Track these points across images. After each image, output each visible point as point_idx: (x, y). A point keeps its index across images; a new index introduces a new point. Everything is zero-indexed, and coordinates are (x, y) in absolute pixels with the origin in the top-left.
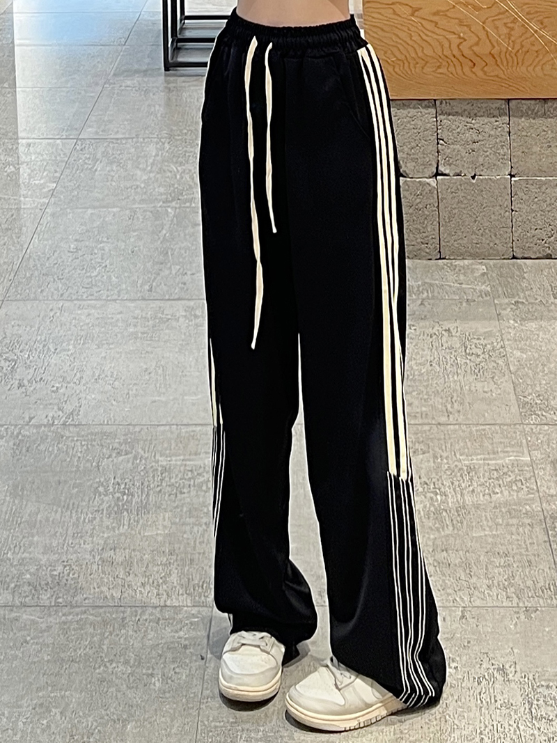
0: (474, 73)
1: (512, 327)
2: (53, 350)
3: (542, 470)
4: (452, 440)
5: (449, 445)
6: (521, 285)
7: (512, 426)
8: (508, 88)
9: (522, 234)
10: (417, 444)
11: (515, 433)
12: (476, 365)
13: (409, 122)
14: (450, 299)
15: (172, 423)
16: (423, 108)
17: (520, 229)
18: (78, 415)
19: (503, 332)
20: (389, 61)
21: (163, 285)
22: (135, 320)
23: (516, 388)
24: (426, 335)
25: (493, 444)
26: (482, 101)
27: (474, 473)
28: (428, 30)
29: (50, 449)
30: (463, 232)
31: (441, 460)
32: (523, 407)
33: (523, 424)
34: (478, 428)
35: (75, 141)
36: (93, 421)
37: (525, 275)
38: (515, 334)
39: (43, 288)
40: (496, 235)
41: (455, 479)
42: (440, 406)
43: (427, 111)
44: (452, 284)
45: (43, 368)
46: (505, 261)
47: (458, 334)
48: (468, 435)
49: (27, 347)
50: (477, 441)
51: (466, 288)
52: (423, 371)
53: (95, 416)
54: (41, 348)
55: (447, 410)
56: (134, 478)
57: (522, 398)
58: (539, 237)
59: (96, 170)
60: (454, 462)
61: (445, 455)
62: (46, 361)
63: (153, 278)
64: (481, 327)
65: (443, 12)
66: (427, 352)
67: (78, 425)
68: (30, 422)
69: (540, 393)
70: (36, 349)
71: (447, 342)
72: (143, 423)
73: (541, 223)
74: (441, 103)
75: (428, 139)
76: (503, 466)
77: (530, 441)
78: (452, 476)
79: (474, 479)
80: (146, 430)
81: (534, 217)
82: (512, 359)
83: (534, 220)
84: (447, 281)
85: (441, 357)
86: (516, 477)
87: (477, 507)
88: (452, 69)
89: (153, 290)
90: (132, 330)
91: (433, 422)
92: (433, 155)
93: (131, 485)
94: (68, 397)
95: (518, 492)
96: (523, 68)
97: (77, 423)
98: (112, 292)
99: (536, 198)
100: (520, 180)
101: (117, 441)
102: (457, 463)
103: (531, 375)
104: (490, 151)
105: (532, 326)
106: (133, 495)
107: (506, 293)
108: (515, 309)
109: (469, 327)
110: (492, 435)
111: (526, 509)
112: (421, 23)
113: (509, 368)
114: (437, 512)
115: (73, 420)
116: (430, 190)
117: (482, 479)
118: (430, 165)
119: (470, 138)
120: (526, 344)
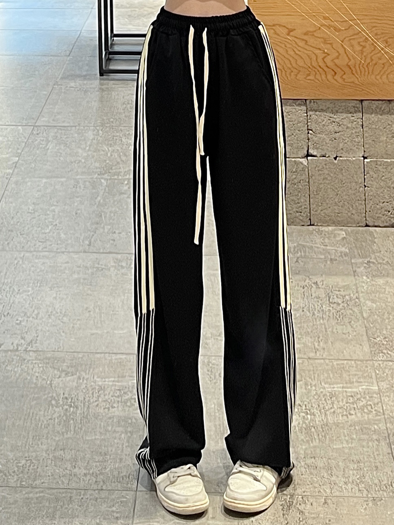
0: (335, 80)
1: (366, 282)
2: (17, 291)
3: (387, 397)
4: (318, 372)
5: (316, 376)
6: (371, 248)
7: (364, 362)
8: (361, 91)
9: (373, 206)
11: (367, 367)
12: (337, 312)
14: (318, 258)
15: (106, 352)
16: (297, 106)
17: (371, 202)
18: (36, 343)
19: (358, 286)
21: (98, 240)
22: (78, 269)
23: (368, 331)
24: (299, 286)
25: (349, 375)
26: (342, 101)
27: (334, 398)
28: (300, 47)
29: (16, 369)
30: (327, 204)
31: (311, 387)
32: (373, 347)
33: (373, 360)
34: (338, 362)
35: (32, 127)
36: (47, 348)
37: (376, 240)
38: (367, 288)
39: (8, 242)
40: (352, 207)
41: (320, 402)
42: (310, 344)
43: (300, 108)
44: (319, 246)
45: (10, 305)
46: (360, 228)
47: (323, 287)
48: (331, 368)
50: (338, 373)
51: (328, 249)
52: (298, 316)
53: (49, 344)
54: (8, 289)
55: (315, 347)
56: (78, 394)
57: (373, 339)
58: (386, 209)
59: (48, 149)
60: (320, 389)
61: (314, 383)
62: (11, 299)
63: (91, 236)
64: (340, 281)
65: (311, 32)
66: (300, 300)
67: (36, 351)
69: (386, 336)
70: (4, 290)
71: (315, 292)
72: (85, 351)
73: (387, 197)
74: (310, 102)
75: (301, 129)
76: (357, 393)
77: (378, 374)
78: (318, 400)
79: (335, 402)
80: (87, 357)
81: (382, 193)
82: (365, 308)
83: (382, 195)
84: (316, 244)
85: (310, 304)
86: (367, 402)
87: (337, 425)
88: (318, 76)
89: (92, 245)
90: (76, 276)
91: (305, 357)
92: (304, 141)
93: (76, 400)
94: (28, 329)
95: (369, 414)
96: (373, 77)
97: (35, 350)
98: (61, 246)
99: (383, 176)
100: (371, 161)
101: (65, 364)
102: (322, 390)
103: (379, 321)
104: (348, 139)
105: (381, 281)
106: (77, 408)
107: (360, 254)
108: (368, 268)
109: (332, 281)
110: (349, 368)
111: (374, 428)
112: (295, 41)
113: (362, 315)
114: (308, 428)
115: (32, 347)
116: (303, 168)
117: (341, 403)
118: (303, 148)
119: (333, 129)
120: (376, 296)
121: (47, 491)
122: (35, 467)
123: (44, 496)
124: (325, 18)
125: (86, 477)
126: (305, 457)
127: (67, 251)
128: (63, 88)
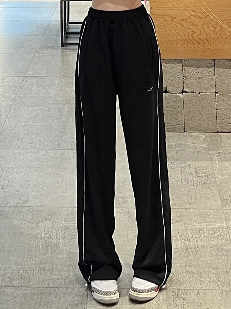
0: (199, 47)
1: (218, 164)
2: (16, 172)
4: (192, 216)
5: (191, 218)
6: (221, 145)
7: (218, 210)
8: (214, 54)
9: (221, 121)
10: (177, 218)
11: (220, 213)
12: (202, 181)
13: (170, 69)
14: (190, 151)
15: (69, 206)
17: (220, 118)
18: (28, 202)
19: (213, 166)
20: (162, 42)
21: (63, 143)
22: (51, 159)
23: (220, 192)
24: (179, 167)
25: (210, 218)
26: (202, 60)
27: (202, 231)
28: (179, 28)
29: (16, 217)
30: (195, 119)
31: (188, 225)
32: (223, 201)
33: (223, 209)
34: (203, 211)
35: (23, 77)
36: (34, 205)
37: (223, 140)
38: (219, 168)
39: (11, 144)
40: (209, 121)
42: (186, 201)
43: (178, 64)
44: (190, 144)
45: (12, 180)
46: (214, 133)
47: (193, 167)
48: (199, 214)
49: (5, 170)
50: (203, 217)
51: (196, 146)
52: (178, 184)
53: (35, 203)
54: (11, 171)
56: (53, 231)
57: (223, 197)
58: (228, 122)
59: (33, 90)
60: (193, 226)
61: (189, 223)
62: (13, 177)
63: (59, 140)
64: (203, 164)
65: (185, 19)
66: (180, 175)
68: (7, 205)
69: (230, 195)
70: (9, 172)
71: (189, 171)
72: (56, 206)
73: (229, 115)
74: (185, 61)
75: (179, 77)
76: (215, 228)
77: (226, 217)
78: (192, 233)
79: (202, 234)
80: (57, 209)
81: (226, 113)
82: (217, 179)
83: (226, 114)
84: (188, 143)
85: (186, 178)
86: (220, 233)
87: (203, 247)
88: (189, 45)
89: (60, 145)
90: (50, 163)
91: (184, 207)
92: (181, 84)
93: (51, 234)
94: (23, 194)
95: (221, 240)
96: (221, 45)
97: (27, 206)
98: (41, 146)
99: (227, 103)
100: (220, 95)
101: (45, 214)
102: (194, 227)
103: (226, 187)
104: (206, 82)
105: (226, 164)
106: (52, 239)
107: (214, 148)
108: (219, 156)
109: (198, 164)
110: (209, 214)
111: (225, 248)
112: (175, 25)
113: (216, 183)
114: (187, 249)
115: (25, 204)
116: (180, 99)
117: (205, 234)
118: (180, 88)
119: (198, 76)
120: (224, 172)
121: (36, 289)
122: (29, 275)
123: (34, 292)
124: (193, 11)
125: (59, 280)
126: (185, 266)
127: (44, 148)
128: (40, 54)
